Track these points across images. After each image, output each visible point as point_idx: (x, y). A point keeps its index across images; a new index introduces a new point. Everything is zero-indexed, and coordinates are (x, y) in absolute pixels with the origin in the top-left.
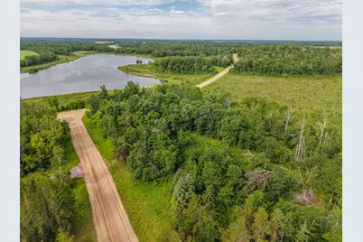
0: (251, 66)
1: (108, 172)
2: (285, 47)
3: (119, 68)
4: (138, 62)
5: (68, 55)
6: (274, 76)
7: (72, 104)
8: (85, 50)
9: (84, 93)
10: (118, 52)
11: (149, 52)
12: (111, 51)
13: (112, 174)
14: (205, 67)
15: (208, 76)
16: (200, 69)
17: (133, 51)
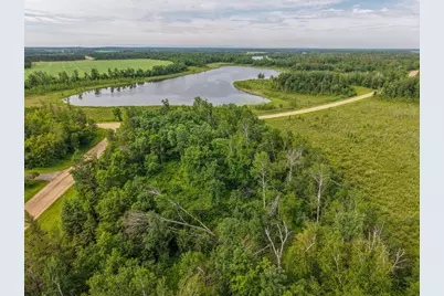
5: (201, 66)
16: (328, 88)
17: (273, 64)
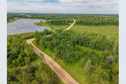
0: (81, 23)
1: (54, 61)
2: (89, 16)
3: (34, 24)
4: (41, 21)
5: (12, 19)
6: (89, 25)
7: (26, 37)
8: (18, 17)
9: (26, 33)
10: (31, 18)
11: (43, 18)
12: (28, 17)
13: (56, 61)
14: (66, 23)
15: (68, 26)
16: (65, 24)
17: (37, 18)
